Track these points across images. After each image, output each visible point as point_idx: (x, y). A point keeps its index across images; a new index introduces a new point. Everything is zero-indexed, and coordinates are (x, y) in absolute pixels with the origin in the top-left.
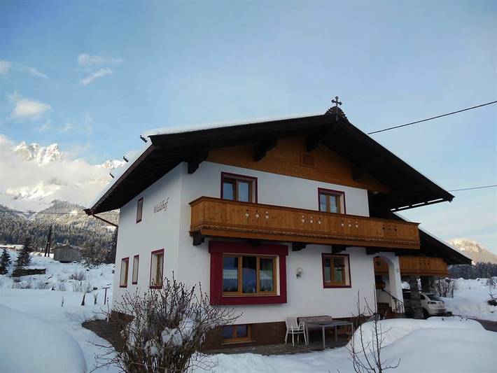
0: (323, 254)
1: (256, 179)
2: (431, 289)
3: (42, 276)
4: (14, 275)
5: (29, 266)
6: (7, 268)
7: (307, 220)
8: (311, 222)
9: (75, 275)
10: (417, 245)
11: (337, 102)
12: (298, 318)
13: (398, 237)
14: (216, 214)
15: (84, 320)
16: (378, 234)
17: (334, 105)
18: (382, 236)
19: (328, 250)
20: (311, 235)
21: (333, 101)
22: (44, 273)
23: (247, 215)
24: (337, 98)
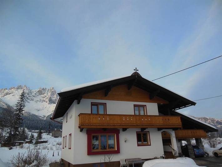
0: (137, 132)
1: (106, 103)
2: (200, 144)
3: (46, 144)
4: (35, 144)
5: (40, 139)
6: (33, 141)
7: (126, 119)
8: (128, 119)
9: (58, 143)
10: (180, 125)
11: (136, 70)
12: (125, 160)
13: (170, 123)
14: (86, 120)
15: (50, 163)
16: (160, 122)
17: (135, 71)
18: (162, 123)
19: (139, 130)
20: (128, 125)
21: (134, 70)
22: (47, 142)
23: (99, 119)
24: (136, 68)
